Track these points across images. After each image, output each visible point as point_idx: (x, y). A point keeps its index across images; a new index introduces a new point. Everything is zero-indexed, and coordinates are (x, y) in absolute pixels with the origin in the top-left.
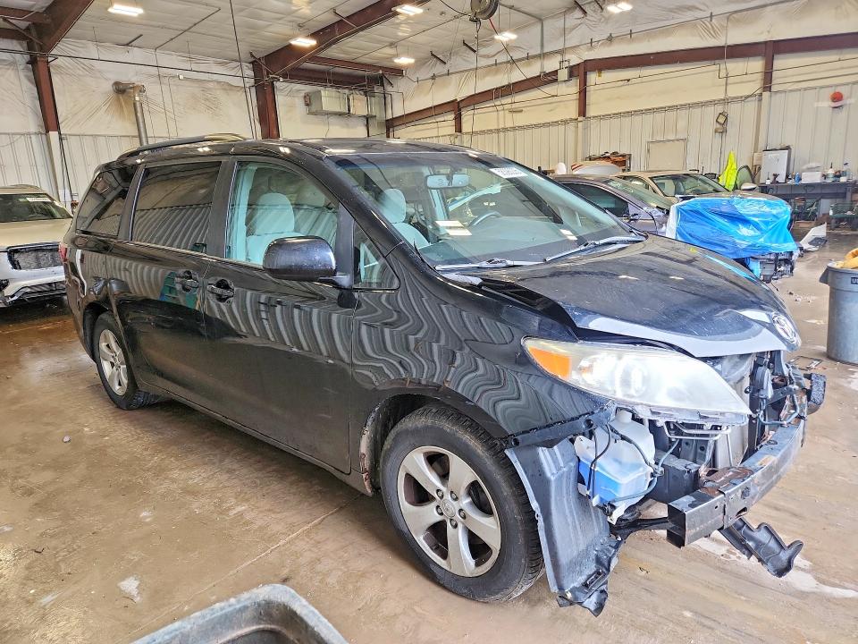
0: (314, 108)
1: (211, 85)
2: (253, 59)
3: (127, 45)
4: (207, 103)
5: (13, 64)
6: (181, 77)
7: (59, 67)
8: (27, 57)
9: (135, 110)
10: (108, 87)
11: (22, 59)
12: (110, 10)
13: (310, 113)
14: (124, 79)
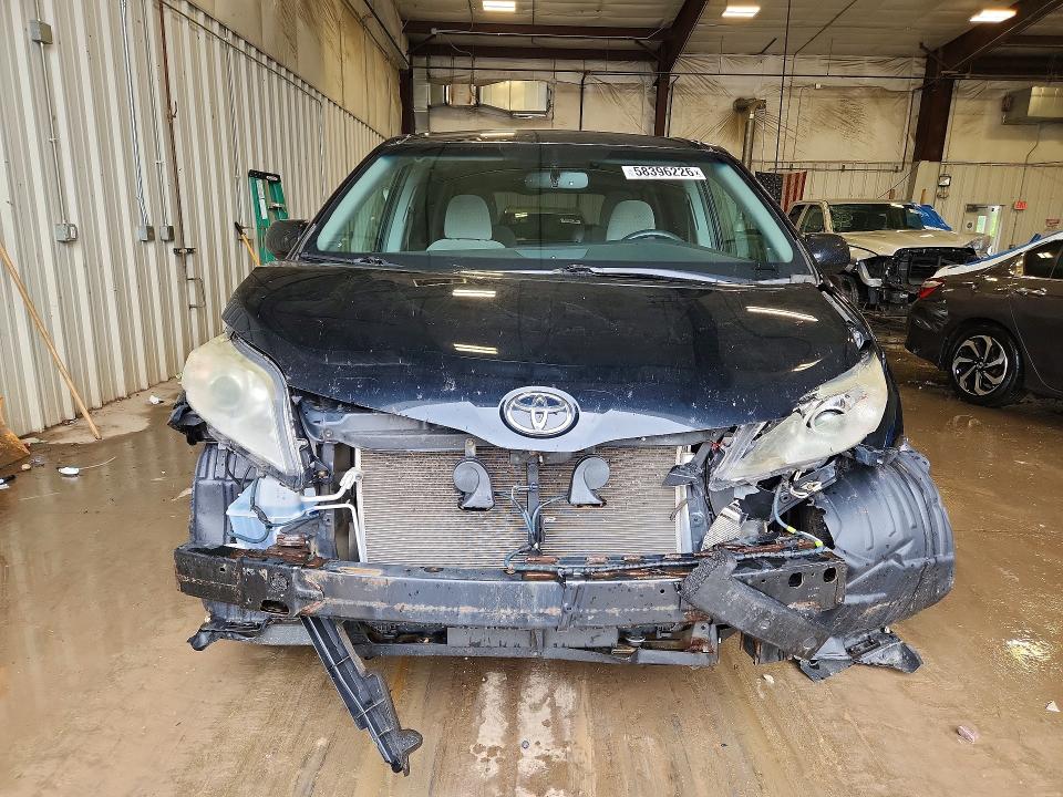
0: (1014, 115)
1: (856, 93)
2: (925, 53)
3: (762, 53)
4: (844, 117)
5: (640, 87)
6: (818, 86)
7: (683, 86)
8: (654, 78)
9: (746, 129)
10: (727, 104)
11: (649, 80)
12: (724, 15)
13: (1007, 122)
14: (747, 94)
